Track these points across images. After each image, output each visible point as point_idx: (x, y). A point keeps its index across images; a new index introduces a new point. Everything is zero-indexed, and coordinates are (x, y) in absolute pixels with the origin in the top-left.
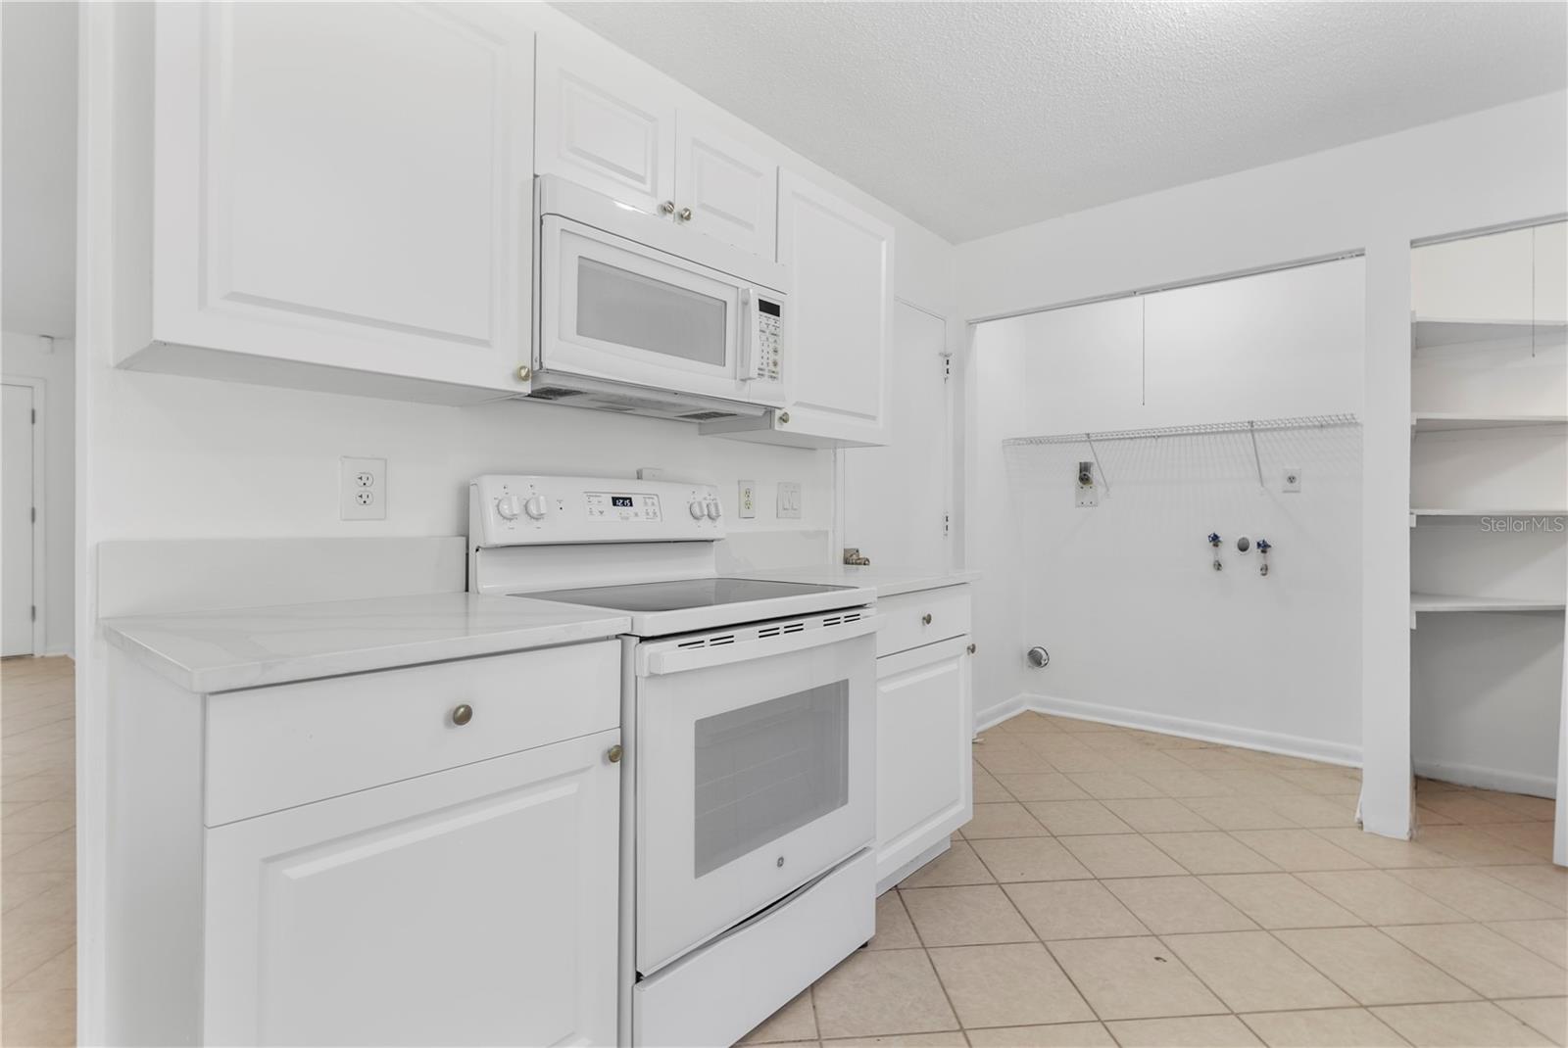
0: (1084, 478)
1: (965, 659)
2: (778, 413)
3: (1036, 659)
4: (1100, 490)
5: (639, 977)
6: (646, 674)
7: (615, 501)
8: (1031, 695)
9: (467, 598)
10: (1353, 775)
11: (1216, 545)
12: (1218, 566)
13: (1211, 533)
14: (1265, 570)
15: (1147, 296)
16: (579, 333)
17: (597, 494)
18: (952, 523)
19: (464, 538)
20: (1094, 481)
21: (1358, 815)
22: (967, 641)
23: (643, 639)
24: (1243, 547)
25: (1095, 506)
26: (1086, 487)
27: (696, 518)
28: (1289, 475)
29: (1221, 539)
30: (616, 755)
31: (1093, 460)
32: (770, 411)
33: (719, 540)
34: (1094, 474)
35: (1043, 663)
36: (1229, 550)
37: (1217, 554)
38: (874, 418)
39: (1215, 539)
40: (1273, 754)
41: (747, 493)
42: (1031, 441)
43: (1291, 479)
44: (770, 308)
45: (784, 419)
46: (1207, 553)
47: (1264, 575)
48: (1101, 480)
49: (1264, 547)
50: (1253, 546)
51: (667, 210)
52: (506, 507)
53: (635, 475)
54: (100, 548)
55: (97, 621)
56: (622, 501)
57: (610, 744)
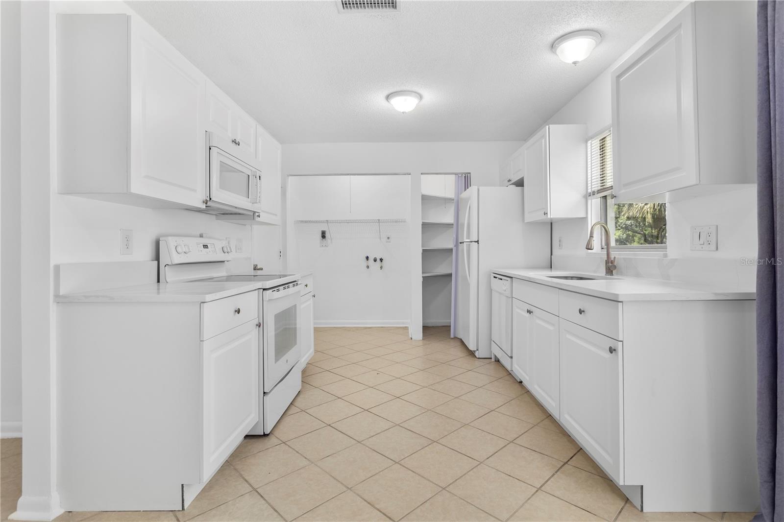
0: (323, 235)
1: (312, 301)
2: (257, 214)
4: (329, 241)
5: (264, 393)
6: (267, 300)
7: (204, 246)
10: (406, 328)
11: (367, 260)
12: (368, 267)
13: (366, 256)
14: (381, 267)
15: (351, 176)
16: (220, 188)
17: (199, 244)
18: (282, 254)
19: (157, 262)
20: (326, 237)
21: (410, 336)
22: (312, 294)
23: (264, 289)
24: (375, 260)
25: (327, 246)
26: (324, 240)
27: (225, 252)
28: (388, 236)
29: (369, 258)
30: (259, 325)
31: (327, 229)
32: (254, 212)
34: (327, 235)
36: (371, 261)
37: (368, 263)
38: (276, 215)
39: (367, 258)
40: (385, 327)
41: (229, 243)
42: (302, 222)
43: (388, 238)
44: (260, 177)
45: (259, 216)
46: (364, 263)
47: (381, 269)
48: (330, 237)
49: (381, 260)
50: (378, 260)
51: (234, 141)
52: (179, 249)
53: (204, 235)
54: (57, 268)
55: (57, 296)
56: (205, 246)
57: (256, 322)
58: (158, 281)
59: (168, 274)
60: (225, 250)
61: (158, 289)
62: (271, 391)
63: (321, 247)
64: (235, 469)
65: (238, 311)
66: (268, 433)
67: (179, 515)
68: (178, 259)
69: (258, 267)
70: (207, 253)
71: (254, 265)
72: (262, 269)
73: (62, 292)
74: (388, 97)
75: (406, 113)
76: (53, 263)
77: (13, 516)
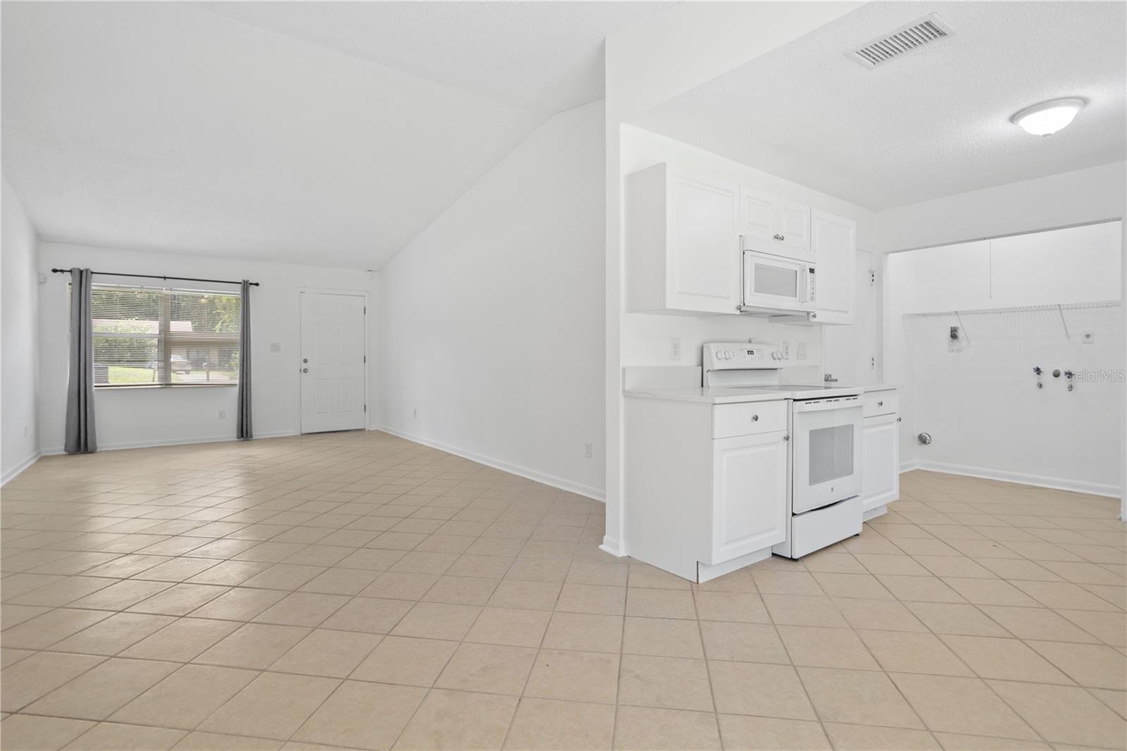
0: (954, 335)
1: (895, 426)
2: (812, 314)
3: (923, 440)
4: (964, 343)
5: (793, 514)
7: (748, 352)
8: (921, 460)
9: (702, 389)
11: (1038, 374)
12: (1041, 386)
13: (1035, 367)
14: (1071, 388)
15: (992, 240)
16: (756, 291)
17: (742, 350)
18: (876, 362)
19: (701, 367)
20: (960, 338)
21: (1120, 515)
22: (896, 416)
23: (795, 400)
24: (1056, 375)
25: (961, 352)
26: (955, 341)
27: (774, 359)
28: (1086, 333)
29: (1042, 370)
30: (787, 438)
31: (959, 325)
32: (808, 313)
33: (780, 369)
34: (960, 333)
35: (928, 442)
36: (1047, 377)
37: (1039, 379)
38: (847, 312)
39: (1038, 371)
41: (787, 348)
42: (920, 315)
43: (1088, 336)
44: (812, 271)
45: (814, 316)
46: (1033, 378)
47: (1070, 390)
48: (965, 338)
49: (1069, 375)
50: (1062, 374)
51: (776, 237)
52: (719, 355)
53: (753, 341)
54: (624, 369)
55: (624, 391)
56: (750, 352)
57: (785, 434)
58: (702, 386)
59: (710, 380)
60: (775, 355)
61: (702, 391)
62: (800, 514)
63: (949, 352)
64: (751, 575)
65: (756, 418)
66: (796, 558)
67: (694, 586)
68: (718, 365)
69: (833, 378)
70: (752, 359)
71: (826, 375)
72: (836, 380)
73: (626, 389)
74: (1013, 118)
75: (1050, 135)
76: (622, 364)
77: (600, 547)
